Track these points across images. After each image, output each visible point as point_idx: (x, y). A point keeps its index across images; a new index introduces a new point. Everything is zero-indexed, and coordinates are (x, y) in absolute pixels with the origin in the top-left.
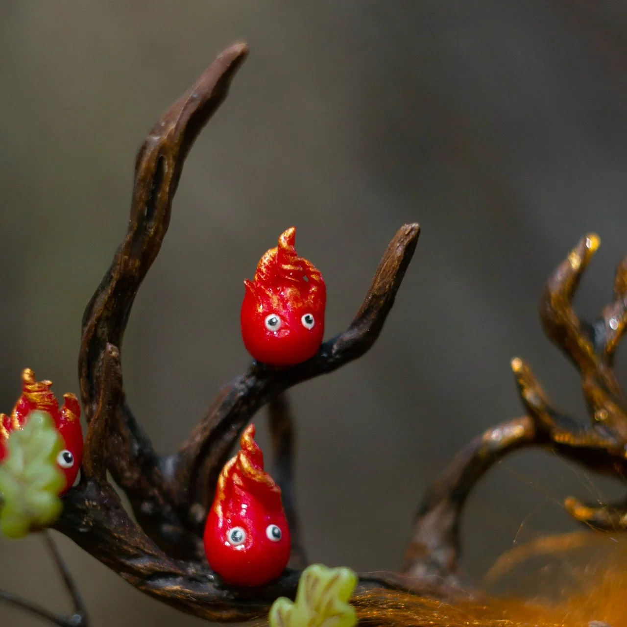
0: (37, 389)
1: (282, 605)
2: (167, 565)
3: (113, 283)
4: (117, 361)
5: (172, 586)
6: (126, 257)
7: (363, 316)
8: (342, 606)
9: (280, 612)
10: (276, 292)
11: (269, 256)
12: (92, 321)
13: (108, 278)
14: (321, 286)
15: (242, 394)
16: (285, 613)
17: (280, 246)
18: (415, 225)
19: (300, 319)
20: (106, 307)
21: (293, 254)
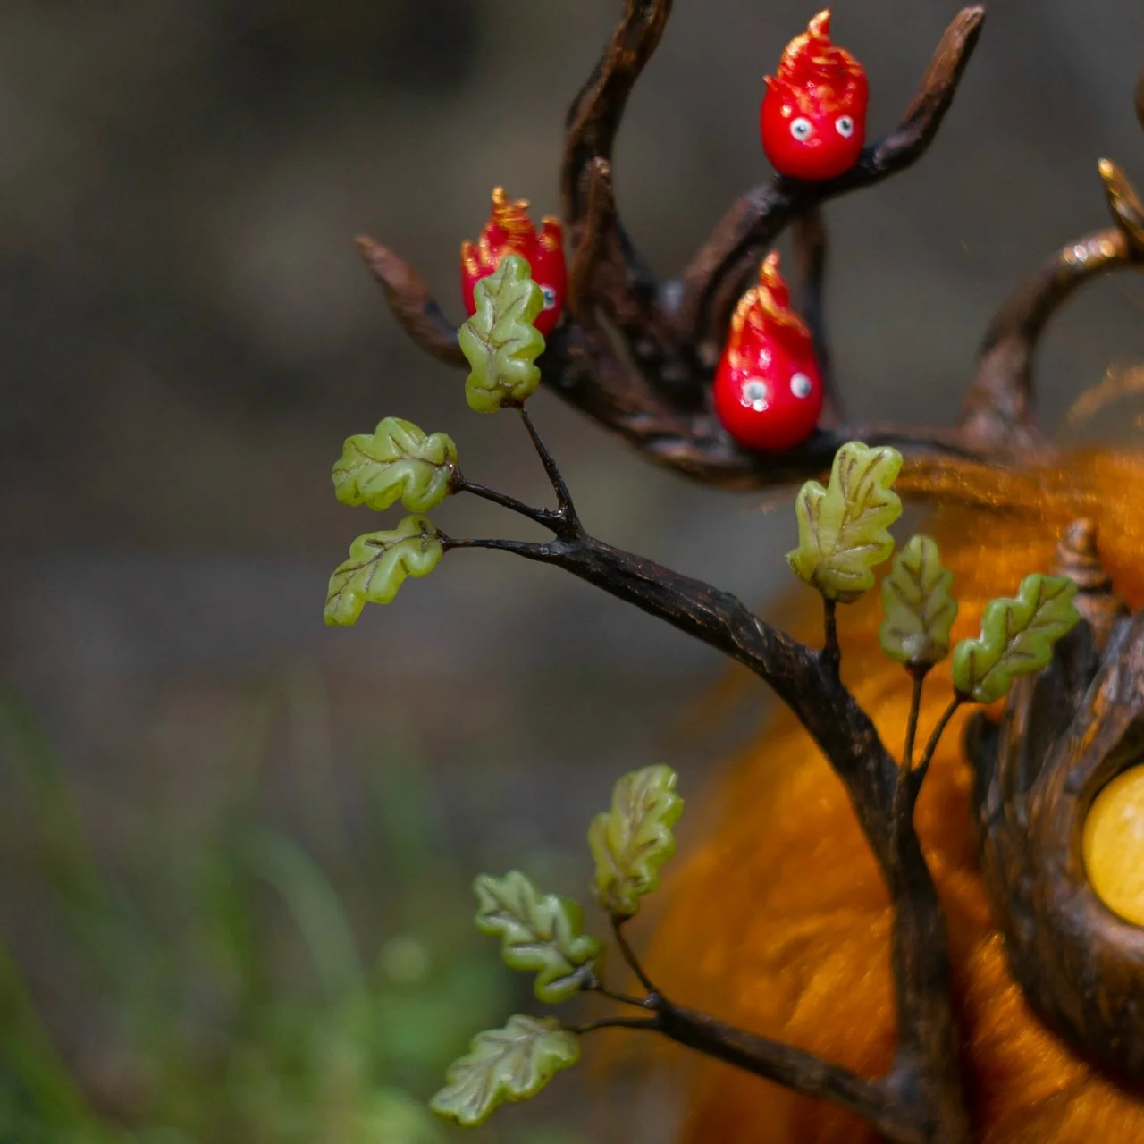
0: (509, 214)
1: (811, 488)
2: (669, 424)
3: (603, 81)
4: (607, 179)
5: (678, 451)
6: (619, 49)
7: (914, 118)
8: (884, 494)
9: (807, 499)
10: (805, 90)
11: (796, 45)
12: (577, 125)
13: (597, 73)
14: (862, 81)
15: (762, 213)
16: (814, 502)
17: (810, 34)
18: (979, 10)
19: (834, 125)
20: (595, 107)
21: (827, 45)
